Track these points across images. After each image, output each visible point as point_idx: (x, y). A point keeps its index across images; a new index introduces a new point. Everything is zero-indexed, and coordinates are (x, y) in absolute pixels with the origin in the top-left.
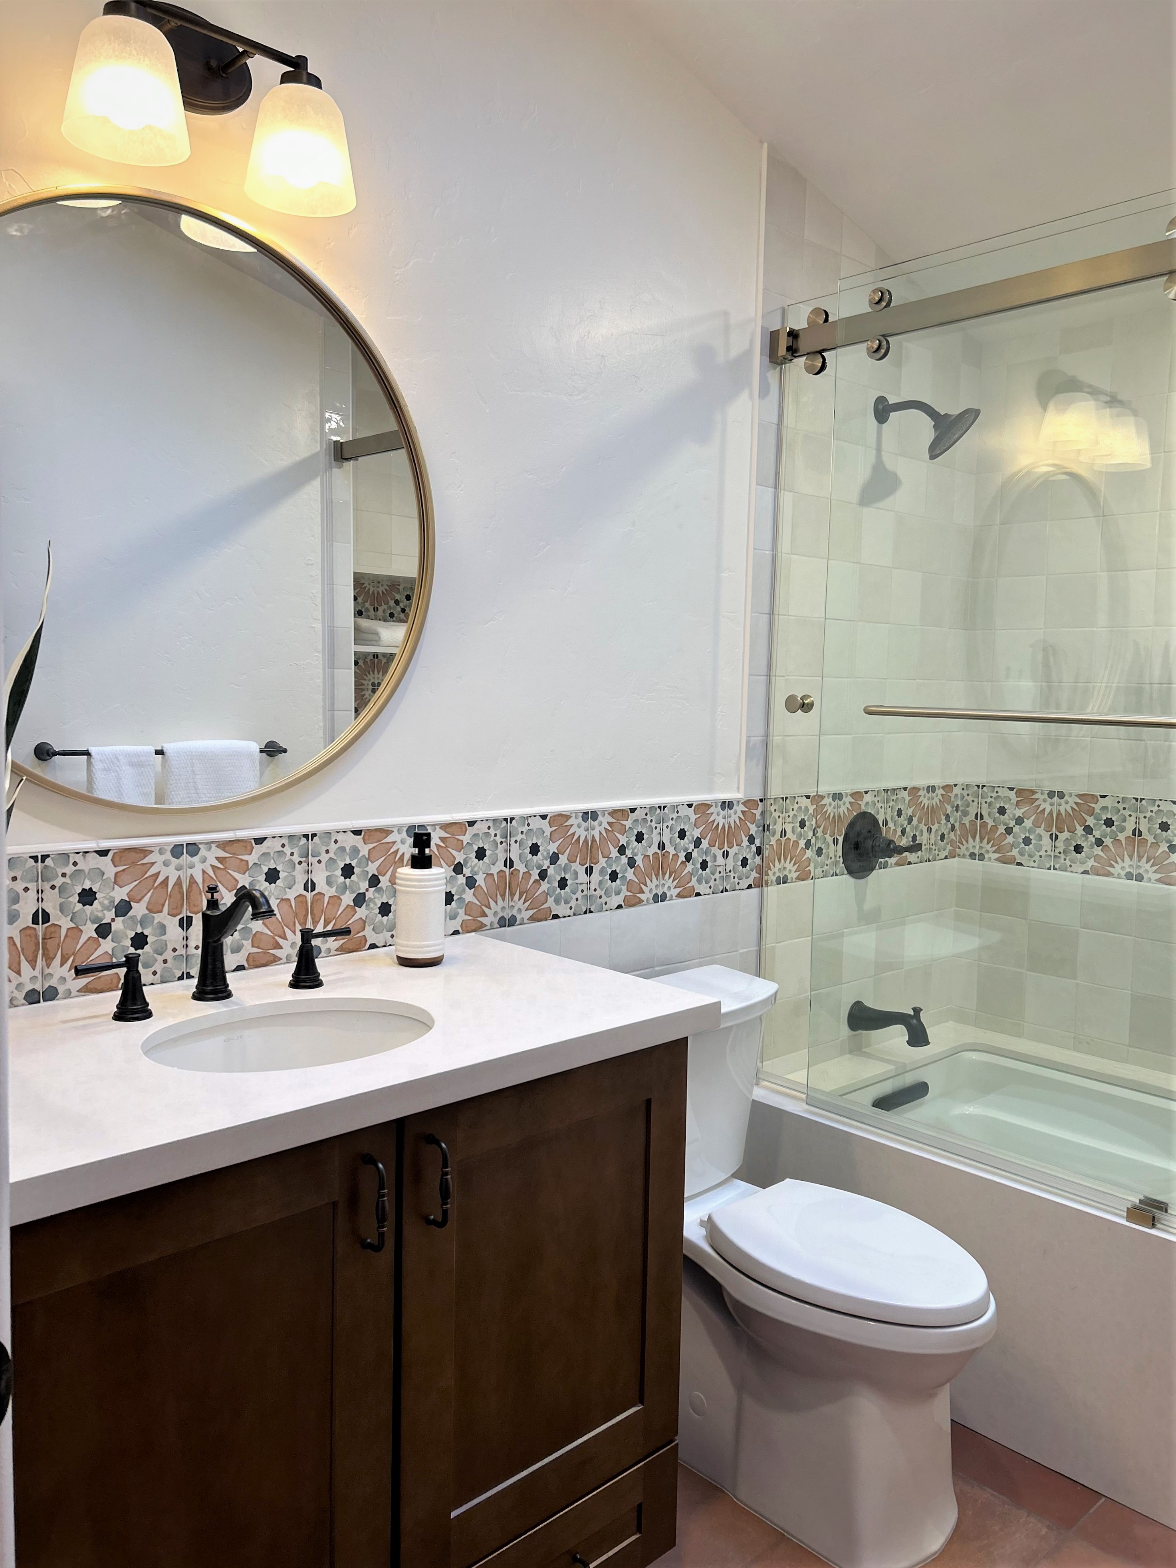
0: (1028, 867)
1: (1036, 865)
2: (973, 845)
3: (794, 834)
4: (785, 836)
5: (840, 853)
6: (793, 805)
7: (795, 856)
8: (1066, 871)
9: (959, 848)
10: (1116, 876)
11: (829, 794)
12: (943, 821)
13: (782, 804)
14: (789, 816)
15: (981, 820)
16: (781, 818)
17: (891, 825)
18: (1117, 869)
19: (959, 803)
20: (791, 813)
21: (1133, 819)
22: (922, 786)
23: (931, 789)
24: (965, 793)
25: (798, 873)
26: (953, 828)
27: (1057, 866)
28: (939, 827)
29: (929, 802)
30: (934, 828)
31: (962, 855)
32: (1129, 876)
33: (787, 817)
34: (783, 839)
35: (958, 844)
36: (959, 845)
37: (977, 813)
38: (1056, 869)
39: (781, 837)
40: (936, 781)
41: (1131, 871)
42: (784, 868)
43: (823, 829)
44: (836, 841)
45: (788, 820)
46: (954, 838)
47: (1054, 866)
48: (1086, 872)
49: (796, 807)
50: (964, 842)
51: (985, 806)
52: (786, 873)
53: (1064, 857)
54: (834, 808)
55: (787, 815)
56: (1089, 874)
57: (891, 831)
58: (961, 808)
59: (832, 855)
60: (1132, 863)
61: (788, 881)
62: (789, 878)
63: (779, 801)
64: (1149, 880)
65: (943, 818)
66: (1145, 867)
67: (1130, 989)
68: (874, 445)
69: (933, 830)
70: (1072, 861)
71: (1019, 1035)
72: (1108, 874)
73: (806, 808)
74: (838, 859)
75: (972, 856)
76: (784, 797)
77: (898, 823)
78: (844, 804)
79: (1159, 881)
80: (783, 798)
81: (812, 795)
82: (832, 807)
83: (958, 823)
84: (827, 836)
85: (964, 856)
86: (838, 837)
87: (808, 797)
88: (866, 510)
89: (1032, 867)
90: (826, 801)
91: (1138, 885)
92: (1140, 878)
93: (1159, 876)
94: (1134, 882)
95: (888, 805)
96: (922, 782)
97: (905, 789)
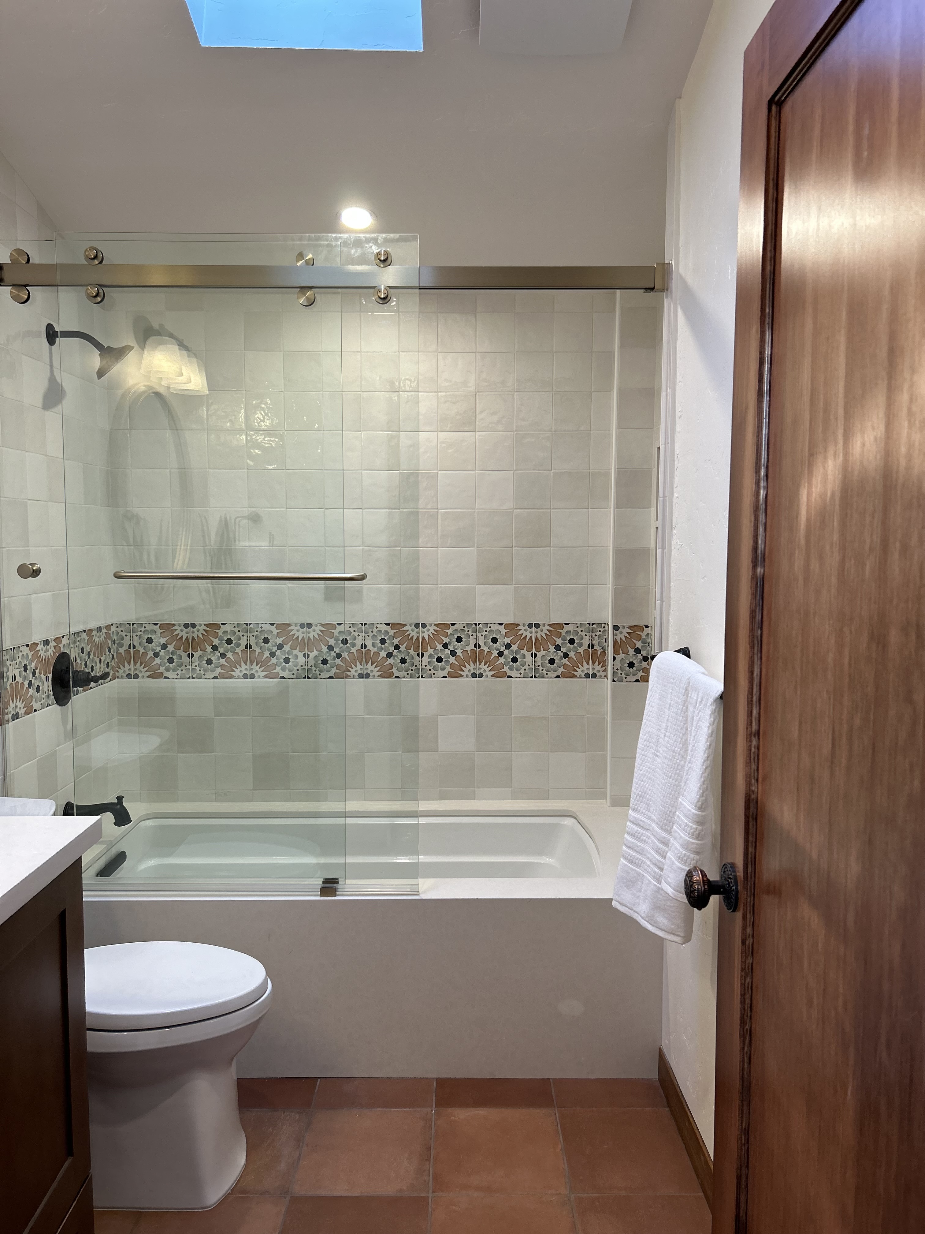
0: (173, 679)
1: (178, 677)
2: (129, 668)
3: (21, 677)
4: (15, 680)
5: (51, 688)
6: (18, 654)
7: (23, 695)
8: (201, 678)
9: (118, 671)
10: (237, 677)
11: (41, 641)
12: (108, 653)
13: (12, 654)
14: (16, 663)
15: (133, 649)
16: (11, 666)
17: (78, 661)
18: (237, 673)
19: (115, 638)
20: (18, 661)
21: (245, 638)
22: (94, 628)
23: (99, 629)
24: (119, 629)
25: (26, 708)
26: (113, 658)
27: (194, 676)
28: (105, 657)
29: (99, 639)
30: (103, 659)
31: (120, 677)
32: (245, 676)
33: (15, 664)
34: (14, 683)
35: (116, 669)
36: (118, 669)
37: (130, 644)
38: (194, 678)
39: (13, 681)
40: (102, 623)
41: (247, 672)
42: (16, 707)
43: (39, 670)
44: (47, 679)
45: (17, 666)
46: (114, 665)
47: (192, 676)
48: (215, 677)
49: (20, 654)
50: (121, 667)
51: (136, 638)
52: (18, 710)
53: (199, 669)
54: (45, 652)
55: (15, 662)
56: (218, 678)
57: (79, 664)
58: (117, 642)
59: (46, 690)
60: (247, 667)
61: (20, 717)
62: (20, 714)
63: (9, 651)
64: (259, 677)
65: (107, 650)
66: (256, 668)
67: (251, 752)
68: (48, 363)
69: (102, 661)
70: (205, 671)
71: (175, 801)
72: (232, 677)
73: (27, 654)
74: (50, 693)
75: (129, 676)
76: (12, 647)
77: (83, 659)
78: (51, 649)
79: (265, 677)
80: (11, 649)
81: (29, 643)
82: (44, 651)
83: (116, 653)
84: (42, 675)
85: (122, 677)
86: (49, 675)
87: (27, 646)
88: (48, 414)
89: (176, 679)
90: (40, 647)
91: (252, 681)
92: (252, 676)
93: (265, 673)
94: (249, 680)
95: (76, 645)
96: (93, 625)
97: (84, 631)
